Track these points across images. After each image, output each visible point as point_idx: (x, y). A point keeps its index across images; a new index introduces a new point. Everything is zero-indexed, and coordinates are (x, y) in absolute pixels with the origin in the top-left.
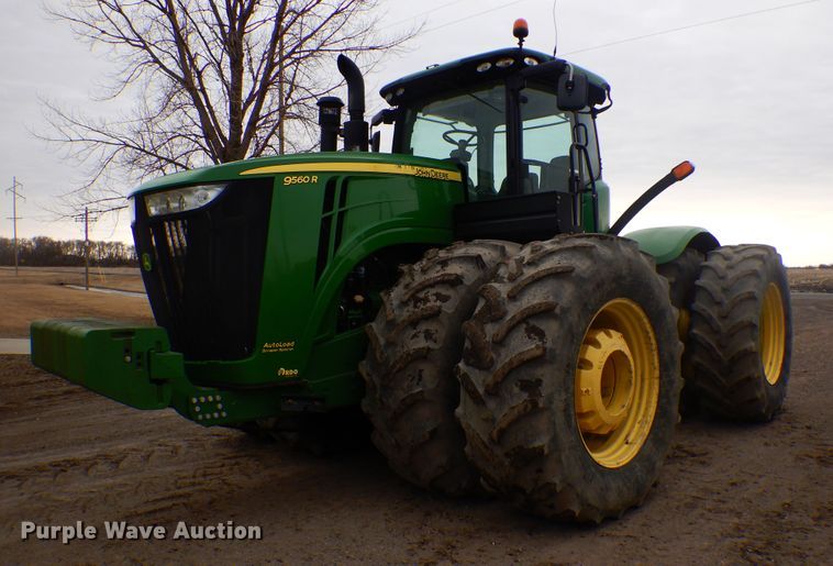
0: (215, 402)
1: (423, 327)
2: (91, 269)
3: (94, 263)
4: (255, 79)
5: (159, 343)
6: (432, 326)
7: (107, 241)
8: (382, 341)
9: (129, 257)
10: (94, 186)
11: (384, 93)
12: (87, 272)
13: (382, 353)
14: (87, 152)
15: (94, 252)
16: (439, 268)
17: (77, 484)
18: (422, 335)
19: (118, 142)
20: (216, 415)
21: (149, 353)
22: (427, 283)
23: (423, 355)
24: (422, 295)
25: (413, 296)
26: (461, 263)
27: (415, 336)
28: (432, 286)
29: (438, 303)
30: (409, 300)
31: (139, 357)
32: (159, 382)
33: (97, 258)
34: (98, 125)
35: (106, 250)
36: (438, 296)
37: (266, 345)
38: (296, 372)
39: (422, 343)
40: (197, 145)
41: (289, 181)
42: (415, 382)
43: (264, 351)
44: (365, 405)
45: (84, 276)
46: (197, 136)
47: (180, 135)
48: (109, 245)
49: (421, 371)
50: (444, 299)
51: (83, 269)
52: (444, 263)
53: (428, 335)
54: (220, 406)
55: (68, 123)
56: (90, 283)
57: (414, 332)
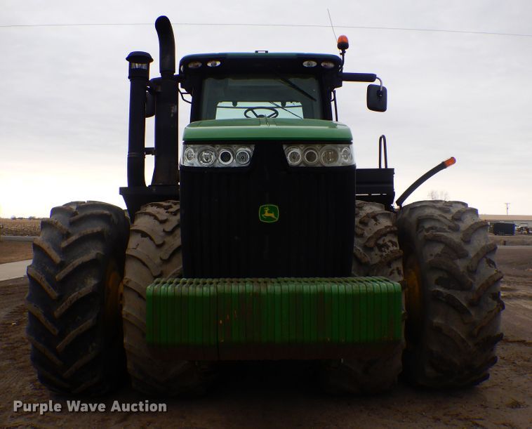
1: (394, 266)
18: (396, 272)
27: (392, 273)
28: (385, 235)
30: (374, 246)
36: (392, 243)
50: (395, 244)
57: (390, 270)
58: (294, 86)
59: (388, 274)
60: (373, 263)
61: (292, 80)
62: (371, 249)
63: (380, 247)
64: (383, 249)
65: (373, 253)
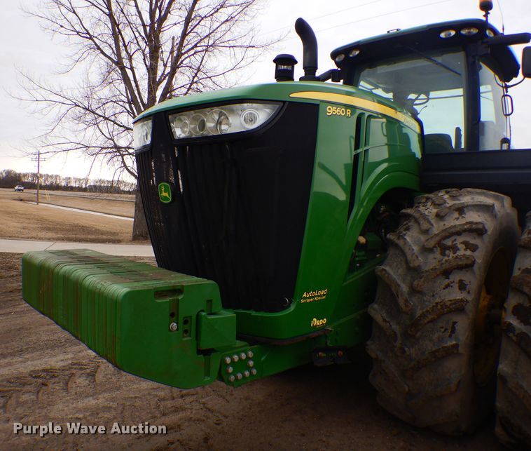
0: (248, 358)
1: (456, 277)
2: (40, 191)
3: (42, 187)
4: (165, 66)
5: (210, 302)
6: (467, 277)
7: (50, 174)
8: (404, 288)
9: (63, 184)
10: (52, 134)
11: (334, 55)
12: (38, 194)
13: (406, 301)
14: (49, 109)
15: (42, 181)
16: (456, 215)
17: (61, 406)
18: (456, 286)
19: (71, 103)
20: (247, 373)
21: (198, 316)
22: (454, 230)
23: (459, 307)
24: (449, 242)
25: (439, 244)
26: (477, 211)
27: (447, 286)
28: (459, 233)
29: (468, 253)
30: (435, 247)
31: (186, 322)
32: (207, 352)
33: (43, 184)
34: (57, 90)
35: (49, 179)
36: (468, 246)
37: (305, 295)
38: (324, 321)
39: (457, 295)
40: (124, 109)
41: (331, 110)
42: (447, 334)
43: (302, 301)
44: (373, 348)
45: (36, 196)
46: (124, 102)
47: (112, 101)
48: (52, 176)
49: (455, 323)
50: (474, 248)
51: (35, 191)
52: (461, 210)
53: (462, 286)
54: (251, 363)
55: (36, 87)
56: (40, 200)
57: (447, 282)
58: (438, 64)
59: (443, 286)
60: (427, 269)
61: (439, 59)
62: (431, 250)
63: (444, 249)
64: (447, 252)
65: (431, 256)
